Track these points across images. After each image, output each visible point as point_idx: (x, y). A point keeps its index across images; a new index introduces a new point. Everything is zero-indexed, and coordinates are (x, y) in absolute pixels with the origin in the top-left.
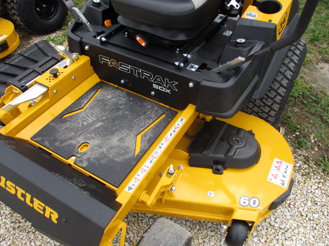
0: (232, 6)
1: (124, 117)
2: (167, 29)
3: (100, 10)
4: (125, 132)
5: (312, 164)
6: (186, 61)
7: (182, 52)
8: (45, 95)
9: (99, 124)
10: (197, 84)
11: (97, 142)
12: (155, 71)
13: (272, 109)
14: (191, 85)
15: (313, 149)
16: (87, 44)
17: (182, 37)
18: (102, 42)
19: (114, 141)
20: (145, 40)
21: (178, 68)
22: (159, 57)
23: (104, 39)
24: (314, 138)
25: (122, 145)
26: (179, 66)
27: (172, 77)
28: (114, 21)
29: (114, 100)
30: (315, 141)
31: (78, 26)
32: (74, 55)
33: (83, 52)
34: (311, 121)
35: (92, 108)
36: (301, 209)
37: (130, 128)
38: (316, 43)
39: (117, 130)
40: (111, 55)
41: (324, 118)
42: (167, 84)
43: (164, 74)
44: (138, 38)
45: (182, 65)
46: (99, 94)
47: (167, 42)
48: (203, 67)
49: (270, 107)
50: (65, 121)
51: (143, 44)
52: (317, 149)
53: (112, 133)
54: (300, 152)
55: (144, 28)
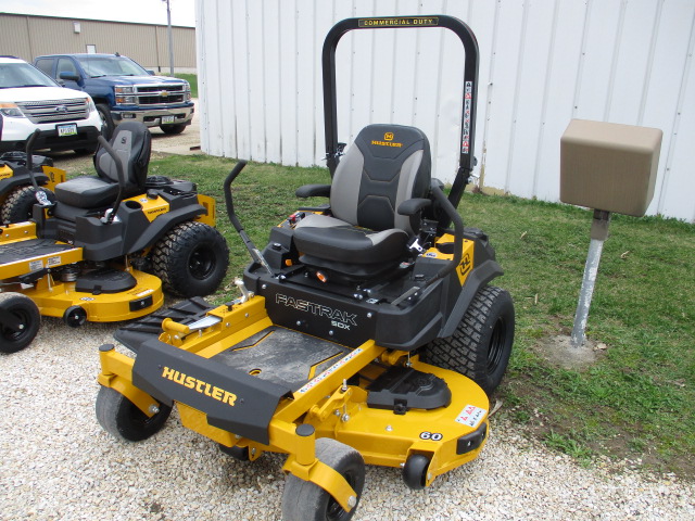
0: (414, 249)
1: (298, 352)
2: (348, 264)
3: (281, 253)
4: (298, 364)
5: (534, 439)
6: (366, 296)
7: (362, 288)
8: (215, 327)
9: (271, 357)
10: (375, 314)
11: (268, 369)
12: (334, 305)
13: (469, 360)
14: (369, 315)
15: (537, 424)
16: (264, 283)
17: (362, 273)
18: (281, 281)
19: (288, 368)
20: (325, 275)
21: (357, 300)
22: (339, 292)
23: (283, 277)
24: (539, 412)
25: (296, 371)
26: (358, 298)
27: (351, 310)
28: (296, 261)
29: (288, 340)
30: (540, 416)
31: (256, 267)
32: (250, 294)
33: (258, 292)
34: (537, 395)
35: (263, 345)
36: (510, 479)
37: (305, 360)
38: (557, 313)
39: (290, 361)
40: (288, 293)
41: (554, 390)
42: (346, 318)
43: (343, 308)
44: (319, 274)
45: (361, 296)
46: (272, 335)
47: (347, 279)
48: (382, 301)
49: (466, 357)
50: (236, 353)
51: (324, 280)
52: (541, 424)
53: (286, 363)
54: (520, 426)
55: (326, 265)
